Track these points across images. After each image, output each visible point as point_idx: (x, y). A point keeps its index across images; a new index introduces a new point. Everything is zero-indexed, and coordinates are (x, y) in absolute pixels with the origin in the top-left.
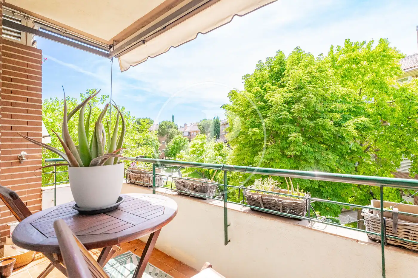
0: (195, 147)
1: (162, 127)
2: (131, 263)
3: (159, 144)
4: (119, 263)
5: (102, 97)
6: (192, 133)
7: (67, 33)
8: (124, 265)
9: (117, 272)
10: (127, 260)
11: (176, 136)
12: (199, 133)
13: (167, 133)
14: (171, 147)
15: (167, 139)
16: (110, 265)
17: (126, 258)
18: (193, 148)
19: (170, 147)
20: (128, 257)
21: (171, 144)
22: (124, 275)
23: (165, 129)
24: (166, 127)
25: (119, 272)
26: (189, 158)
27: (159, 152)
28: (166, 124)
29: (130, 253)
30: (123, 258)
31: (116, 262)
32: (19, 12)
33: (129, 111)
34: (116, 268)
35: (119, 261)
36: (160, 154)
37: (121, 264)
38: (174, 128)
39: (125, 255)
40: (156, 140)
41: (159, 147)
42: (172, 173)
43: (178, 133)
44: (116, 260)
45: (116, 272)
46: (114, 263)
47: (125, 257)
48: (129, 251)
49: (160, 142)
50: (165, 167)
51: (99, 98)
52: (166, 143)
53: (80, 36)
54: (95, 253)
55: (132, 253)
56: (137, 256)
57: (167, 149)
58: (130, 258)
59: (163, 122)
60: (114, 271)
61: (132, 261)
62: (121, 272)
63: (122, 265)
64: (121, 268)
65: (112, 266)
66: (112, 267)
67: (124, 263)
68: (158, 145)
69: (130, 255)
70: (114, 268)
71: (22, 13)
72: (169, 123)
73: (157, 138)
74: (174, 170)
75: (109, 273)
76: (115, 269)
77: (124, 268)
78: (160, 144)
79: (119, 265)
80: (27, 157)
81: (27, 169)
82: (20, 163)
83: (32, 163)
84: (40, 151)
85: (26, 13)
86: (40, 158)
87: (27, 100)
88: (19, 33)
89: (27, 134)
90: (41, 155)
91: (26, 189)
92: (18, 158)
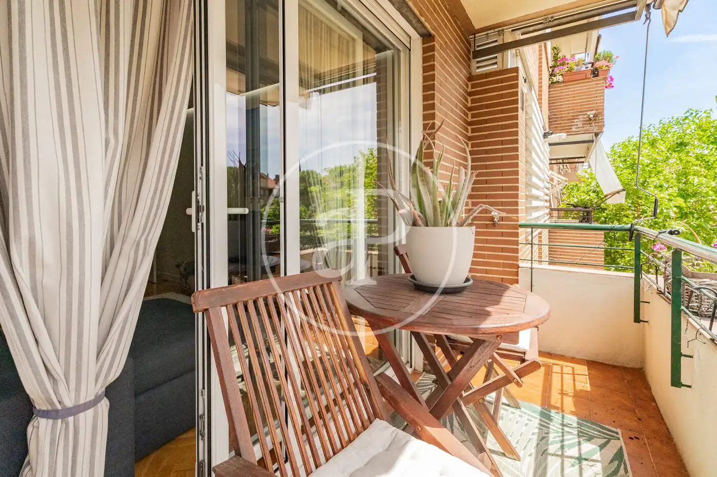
2: (598, 448)
4: (578, 431)
7: (555, 20)
8: (581, 440)
9: (561, 438)
10: (596, 437)
16: (563, 421)
17: (599, 434)
20: (605, 436)
22: (565, 450)
25: (562, 441)
29: (618, 434)
30: (594, 429)
31: (575, 425)
32: (492, 31)
34: (565, 434)
35: (583, 428)
37: (580, 434)
39: (603, 428)
44: (578, 423)
45: (559, 437)
46: (571, 425)
47: (599, 432)
48: (619, 431)
53: (560, 16)
54: (564, 392)
55: (620, 436)
56: (624, 448)
58: (605, 440)
60: (558, 432)
61: (602, 447)
62: (566, 443)
63: (579, 436)
64: (571, 439)
65: (563, 425)
66: (561, 427)
67: (586, 438)
69: (613, 436)
70: (563, 429)
71: (496, 30)
75: (548, 429)
76: (563, 433)
77: (577, 444)
79: (576, 433)
80: (502, 219)
81: (502, 234)
82: (494, 225)
83: (508, 227)
84: (516, 211)
85: (499, 28)
86: (518, 221)
87: (502, 143)
88: (496, 58)
89: (502, 189)
90: (518, 217)
91: (502, 261)
92: (492, 219)
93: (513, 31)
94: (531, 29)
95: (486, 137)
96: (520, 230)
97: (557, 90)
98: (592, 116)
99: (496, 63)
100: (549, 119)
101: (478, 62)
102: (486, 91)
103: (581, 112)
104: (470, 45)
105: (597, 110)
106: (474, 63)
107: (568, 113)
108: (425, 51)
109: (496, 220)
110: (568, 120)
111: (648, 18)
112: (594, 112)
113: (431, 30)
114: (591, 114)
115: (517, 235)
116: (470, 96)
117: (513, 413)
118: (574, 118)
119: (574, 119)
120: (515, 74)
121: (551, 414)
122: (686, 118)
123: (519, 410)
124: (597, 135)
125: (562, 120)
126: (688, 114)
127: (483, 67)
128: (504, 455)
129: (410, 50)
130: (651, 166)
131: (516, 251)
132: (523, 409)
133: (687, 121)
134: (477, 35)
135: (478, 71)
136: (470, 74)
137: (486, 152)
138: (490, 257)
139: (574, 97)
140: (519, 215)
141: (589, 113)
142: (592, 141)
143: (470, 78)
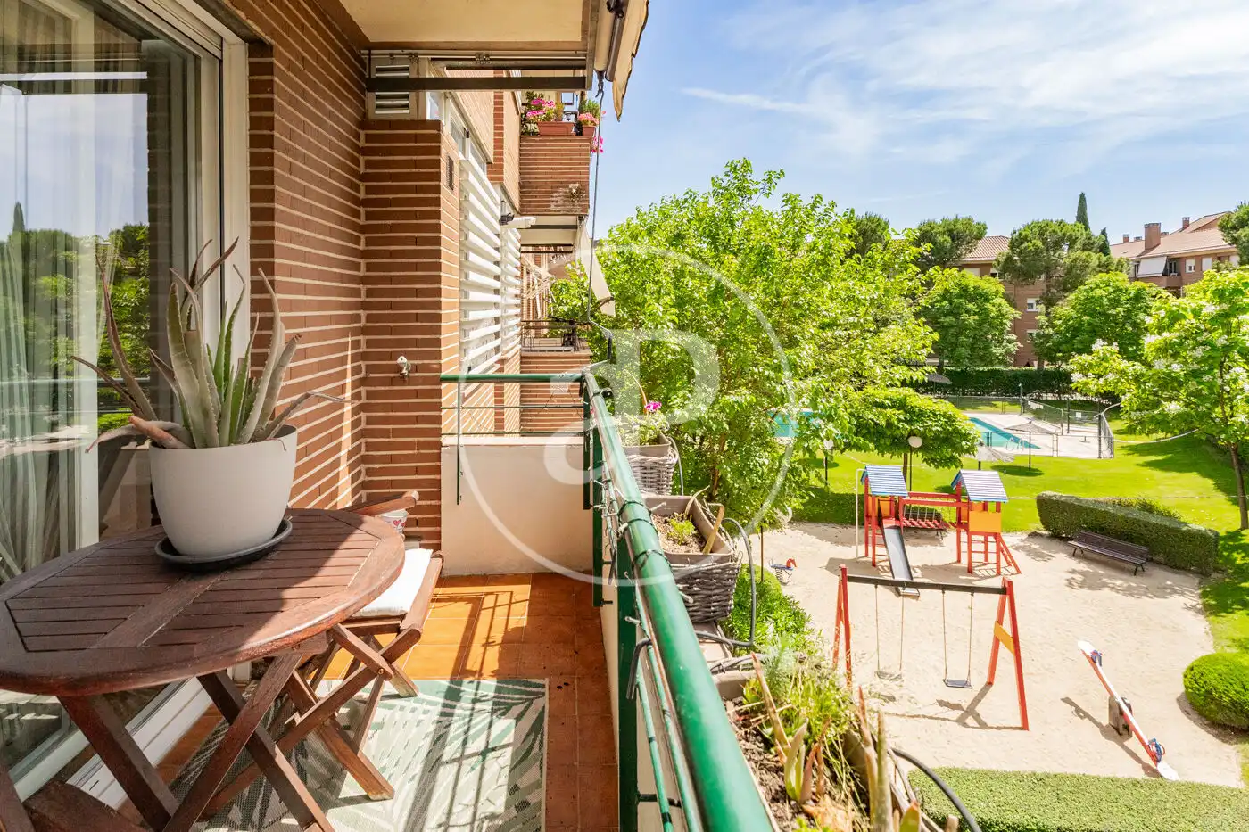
0: (1177, 326)
1: (1024, 246)
2: (514, 722)
3: (1006, 308)
4: (494, 703)
5: (766, 177)
6: (1190, 263)
7: (492, 59)
8: (494, 717)
9: (466, 727)
10: (516, 704)
11: (1091, 280)
12: (1235, 259)
13: (1048, 270)
14: (1064, 323)
15: (1049, 290)
16: (476, 695)
17: (521, 697)
18: (1166, 334)
19: (1059, 322)
20: (528, 697)
21: (1066, 309)
22: (467, 745)
23: (1037, 252)
24: (1040, 244)
25: (467, 731)
26: (1142, 375)
27: (1010, 342)
28: (1041, 234)
29: (544, 687)
30: (516, 692)
31: (491, 694)
32: (400, 51)
33: (850, 208)
34: (474, 716)
35: (501, 695)
36: (1010, 346)
37: (494, 708)
38: (1084, 245)
39: (528, 684)
40: (996, 294)
41: (1009, 323)
42: (1065, 426)
43: (1105, 267)
44: (496, 689)
45: (465, 724)
46: (486, 695)
47: (522, 693)
48: (547, 680)
49: (1013, 303)
50: (1035, 400)
51: (757, 183)
52: (1042, 307)
54: (490, 640)
55: (546, 689)
56: (547, 709)
57: (1047, 332)
58: (526, 705)
59: (1028, 226)
60: (464, 717)
61: (519, 718)
62: (471, 732)
63: (493, 712)
64: (481, 721)
65: (474, 701)
66: (471, 706)
67: (502, 711)
68: (1003, 315)
69: (537, 694)
70: (472, 709)
71: (406, 51)
72: (1057, 229)
73: (1002, 289)
74: (1079, 415)
76: (471, 715)
77: (487, 727)
78: (1013, 311)
79: (490, 708)
80: (416, 368)
81: (416, 394)
82: (403, 379)
83: (425, 381)
84: (438, 356)
85: (411, 50)
86: (439, 370)
87: (416, 241)
88: (406, 97)
89: (417, 318)
90: (440, 364)
91: (416, 439)
92: (399, 368)
93: (432, 59)
94: (460, 63)
95: (392, 228)
96: (444, 386)
97: (531, 146)
98: (574, 191)
99: (406, 106)
100: (521, 187)
101: (378, 97)
102: (390, 151)
103: (562, 183)
104: (363, 65)
105: (580, 182)
106: (371, 99)
107: (546, 183)
108: (254, 69)
109: (404, 371)
110: (546, 192)
111: (600, 90)
112: (577, 185)
113: (263, 34)
114: (574, 187)
115: (438, 394)
116: (363, 155)
117: (402, 708)
118: (554, 190)
119: (553, 192)
120: (435, 132)
121: (462, 688)
122: (686, 200)
123: (412, 699)
124: (581, 218)
125: (539, 192)
126: (687, 196)
127: (387, 108)
128: (367, 798)
129: (221, 61)
130: (649, 262)
131: (438, 420)
132: (420, 695)
133: (686, 205)
134: (373, 52)
135: (377, 112)
136: (365, 115)
137: (392, 254)
138: (396, 433)
139: (552, 159)
140: (442, 362)
141: (571, 186)
142: (575, 227)
143: (364, 122)
